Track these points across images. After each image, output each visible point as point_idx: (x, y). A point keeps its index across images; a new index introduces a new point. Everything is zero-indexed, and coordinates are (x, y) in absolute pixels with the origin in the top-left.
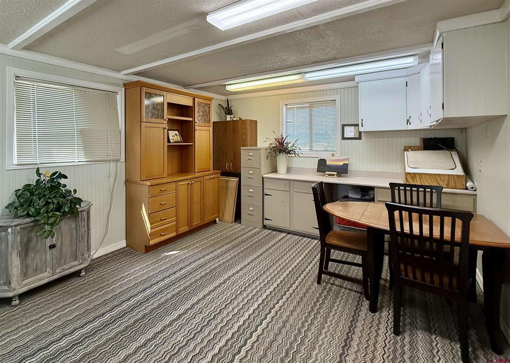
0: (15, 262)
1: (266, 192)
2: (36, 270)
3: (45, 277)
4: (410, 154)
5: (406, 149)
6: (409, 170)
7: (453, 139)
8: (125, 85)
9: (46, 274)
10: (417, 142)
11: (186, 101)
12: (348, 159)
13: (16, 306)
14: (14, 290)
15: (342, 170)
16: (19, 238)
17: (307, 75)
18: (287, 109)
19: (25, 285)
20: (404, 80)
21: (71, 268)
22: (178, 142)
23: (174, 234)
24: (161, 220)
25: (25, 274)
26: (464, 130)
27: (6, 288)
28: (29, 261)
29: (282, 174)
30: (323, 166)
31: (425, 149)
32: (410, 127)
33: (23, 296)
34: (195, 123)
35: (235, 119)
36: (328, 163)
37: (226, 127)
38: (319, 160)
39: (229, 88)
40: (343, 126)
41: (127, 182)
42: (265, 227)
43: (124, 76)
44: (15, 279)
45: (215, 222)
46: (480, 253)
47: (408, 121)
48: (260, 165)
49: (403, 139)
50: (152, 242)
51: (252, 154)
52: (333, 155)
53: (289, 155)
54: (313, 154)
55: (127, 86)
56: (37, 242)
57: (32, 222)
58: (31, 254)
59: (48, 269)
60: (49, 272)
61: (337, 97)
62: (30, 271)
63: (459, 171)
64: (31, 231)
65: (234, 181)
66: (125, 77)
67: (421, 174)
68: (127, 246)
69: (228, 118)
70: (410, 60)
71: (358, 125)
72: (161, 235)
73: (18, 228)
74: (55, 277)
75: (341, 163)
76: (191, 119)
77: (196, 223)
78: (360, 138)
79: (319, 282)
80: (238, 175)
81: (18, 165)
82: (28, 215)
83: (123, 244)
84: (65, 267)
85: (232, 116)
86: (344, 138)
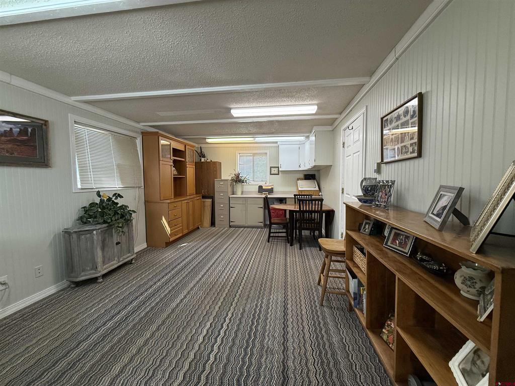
0: (99, 253)
1: (231, 205)
2: (109, 259)
3: (114, 264)
4: (299, 182)
5: (298, 180)
6: (300, 189)
7: (315, 175)
8: (142, 133)
9: (115, 262)
10: (302, 176)
11: (180, 147)
12: (273, 185)
13: (102, 282)
14: (100, 272)
15: (271, 191)
16: (100, 238)
17: (257, 139)
18: (240, 156)
19: (105, 269)
20: (298, 146)
21: (127, 258)
22: (176, 175)
23: (180, 235)
24: (175, 225)
25: (104, 263)
26: (319, 171)
27: (94, 271)
28: (105, 253)
29: (239, 194)
30: (261, 189)
31: (305, 179)
32: (300, 169)
33: (105, 276)
34: (186, 162)
35: (208, 161)
36: (264, 188)
37: (202, 166)
38: (259, 187)
39: (209, 141)
40: (271, 167)
41: (146, 202)
42: (230, 226)
43: (141, 126)
44: (100, 264)
45: (198, 228)
46: (324, 214)
47: (300, 166)
48: (228, 190)
49: (297, 175)
50: (171, 240)
51: (222, 183)
52: (266, 183)
53: (243, 184)
54: (256, 183)
55: (144, 134)
56: (109, 241)
57: (107, 226)
58: (106, 249)
59: (116, 259)
60: (117, 261)
61: (268, 152)
62: (106, 260)
63: (317, 189)
64: (105, 233)
65: (208, 201)
66: (142, 128)
67: (304, 190)
68: (148, 247)
69: (203, 160)
70: (302, 138)
71: (278, 167)
72: (175, 235)
73: (100, 230)
74: (121, 263)
75: (270, 188)
76: (184, 160)
77: (191, 228)
78: (278, 174)
79: (268, 242)
80: (213, 198)
81: (82, 189)
82: (105, 222)
83: (145, 245)
84: (125, 257)
85: (206, 159)
86: (271, 174)
